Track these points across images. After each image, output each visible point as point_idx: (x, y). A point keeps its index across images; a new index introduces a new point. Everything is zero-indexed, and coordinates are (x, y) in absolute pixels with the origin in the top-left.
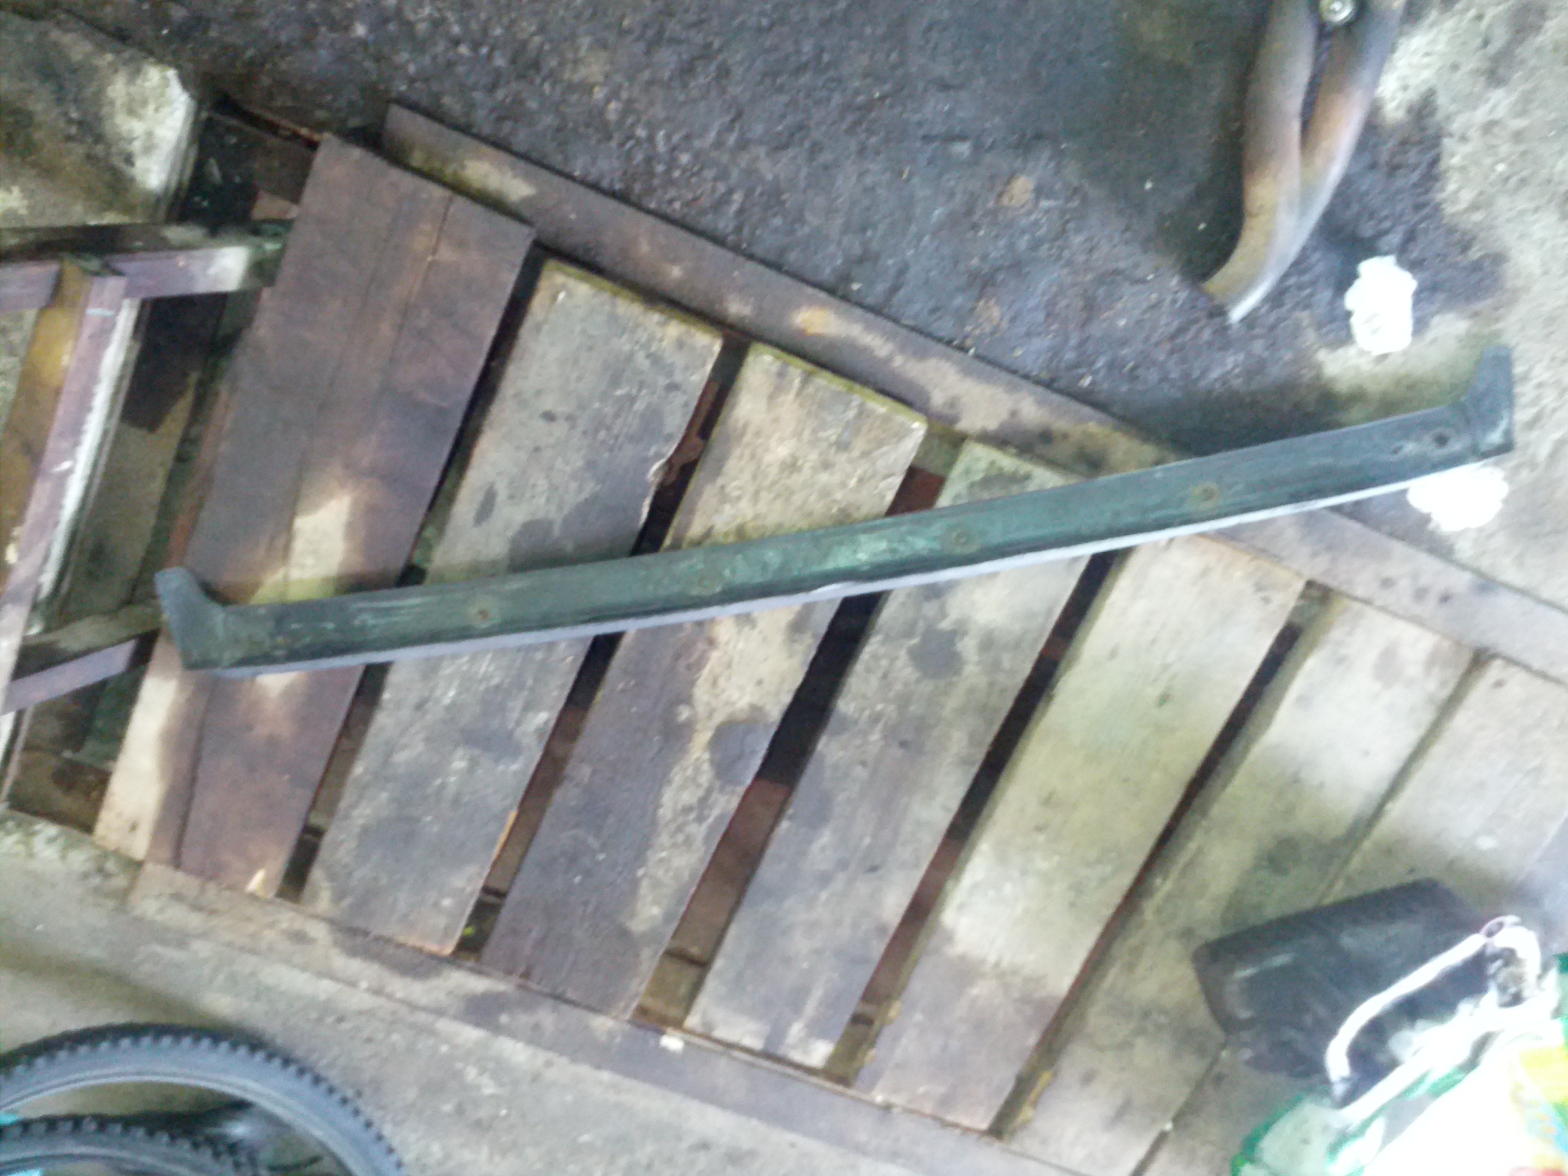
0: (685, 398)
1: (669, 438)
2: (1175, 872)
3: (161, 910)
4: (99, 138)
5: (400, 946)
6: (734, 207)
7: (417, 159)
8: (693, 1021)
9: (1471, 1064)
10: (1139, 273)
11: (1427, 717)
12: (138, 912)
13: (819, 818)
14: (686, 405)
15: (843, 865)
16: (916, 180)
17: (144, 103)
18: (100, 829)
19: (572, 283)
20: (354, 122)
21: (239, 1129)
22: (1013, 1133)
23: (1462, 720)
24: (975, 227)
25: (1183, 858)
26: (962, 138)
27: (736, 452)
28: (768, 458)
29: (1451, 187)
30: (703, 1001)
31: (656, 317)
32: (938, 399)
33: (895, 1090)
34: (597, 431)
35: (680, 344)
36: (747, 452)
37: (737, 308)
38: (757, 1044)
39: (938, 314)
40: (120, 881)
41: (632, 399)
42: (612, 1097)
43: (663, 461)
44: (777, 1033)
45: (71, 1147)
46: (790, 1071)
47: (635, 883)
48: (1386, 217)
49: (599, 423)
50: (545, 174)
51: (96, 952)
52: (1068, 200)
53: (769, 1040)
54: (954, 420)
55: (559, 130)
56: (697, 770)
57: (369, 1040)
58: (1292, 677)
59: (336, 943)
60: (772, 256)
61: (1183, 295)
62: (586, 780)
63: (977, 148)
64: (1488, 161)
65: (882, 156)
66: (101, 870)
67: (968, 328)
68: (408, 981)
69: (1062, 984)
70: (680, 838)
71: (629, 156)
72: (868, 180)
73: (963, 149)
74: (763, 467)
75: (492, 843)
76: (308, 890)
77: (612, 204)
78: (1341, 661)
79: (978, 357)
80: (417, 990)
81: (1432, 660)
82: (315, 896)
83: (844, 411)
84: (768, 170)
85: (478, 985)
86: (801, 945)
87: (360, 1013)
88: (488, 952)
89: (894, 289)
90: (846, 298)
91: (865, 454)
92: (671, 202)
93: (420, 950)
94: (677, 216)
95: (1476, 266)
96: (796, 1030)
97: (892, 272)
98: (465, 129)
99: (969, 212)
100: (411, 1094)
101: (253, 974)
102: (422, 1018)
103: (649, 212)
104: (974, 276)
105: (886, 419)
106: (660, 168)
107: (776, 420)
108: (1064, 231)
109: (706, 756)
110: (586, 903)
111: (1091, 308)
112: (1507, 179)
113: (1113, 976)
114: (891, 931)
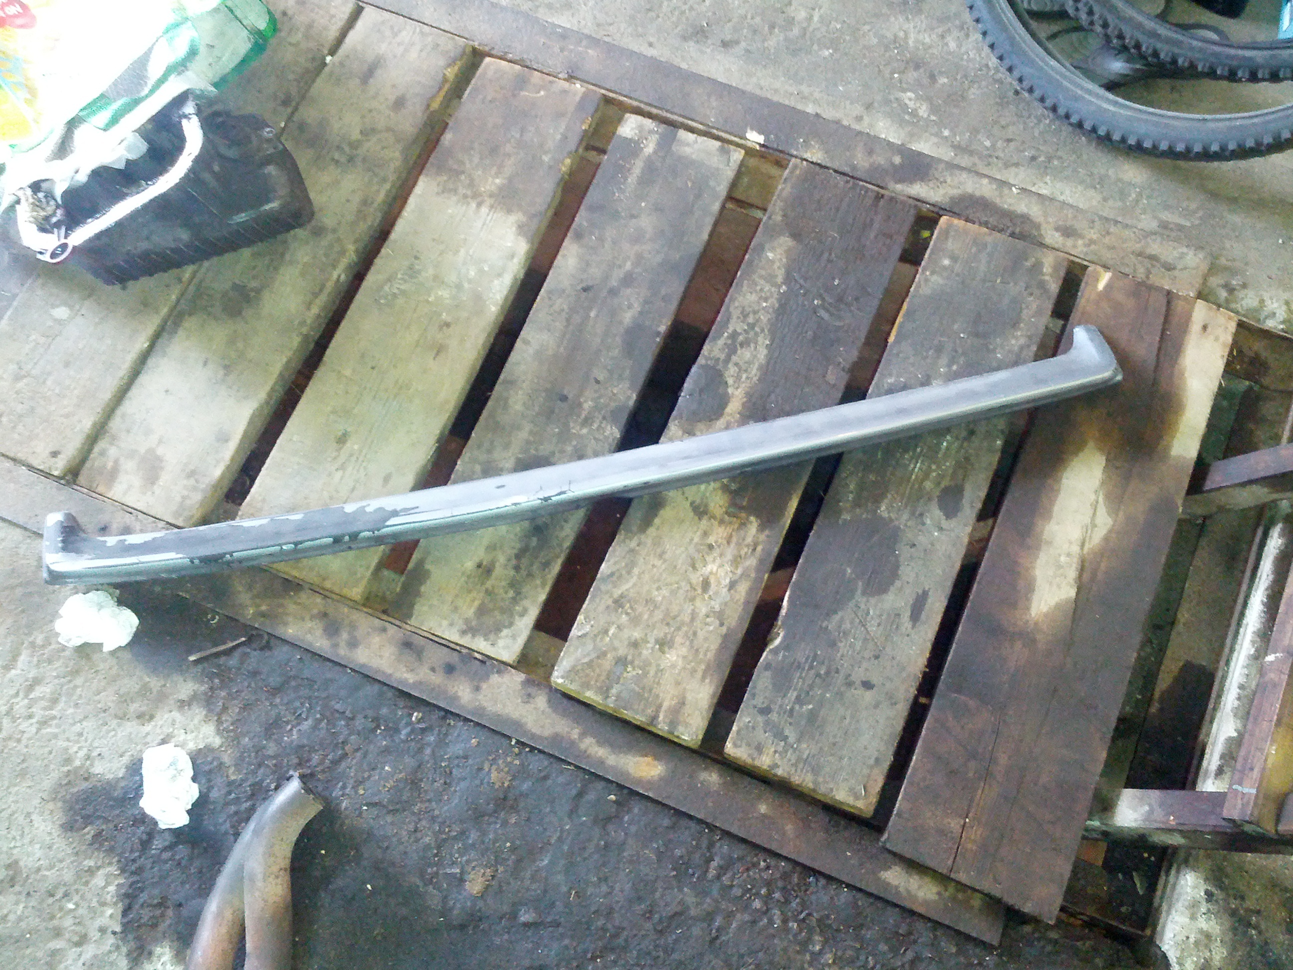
0: (754, 702)
1: (768, 667)
2: (330, 285)
3: (1182, 256)
4: (1233, 913)
5: (985, 224)
6: (714, 864)
7: (977, 902)
8: (738, 155)
9: (72, 125)
10: (375, 811)
11: (115, 424)
12: (1201, 255)
13: (634, 333)
14: (754, 696)
15: (613, 292)
16: (564, 889)
17: (1197, 943)
18: (1232, 326)
19: (850, 800)
20: (1027, 929)
21: (1118, 66)
22: (463, 53)
23: (86, 422)
24: (513, 849)
25: (323, 298)
26: (526, 925)
27: (710, 655)
28: (684, 651)
29: (112, 889)
30: (729, 173)
31: (780, 772)
32: (541, 701)
33: (565, 92)
34: (828, 673)
35: (759, 749)
36: (701, 656)
37: (712, 778)
38: (682, 134)
39: (542, 774)
40: (1215, 281)
41: (798, 700)
42: (804, 89)
43: (771, 646)
44: (666, 143)
45: (1259, 56)
46: (654, 111)
47: (789, 279)
48: (166, 862)
49: (826, 679)
50: (872, 889)
51: (1236, 219)
52: (437, 873)
53: (674, 137)
54: (528, 683)
55: (861, 926)
56: (738, 378)
57: (1009, 141)
58: (233, 459)
59: (1038, 227)
60: (684, 822)
61: (337, 793)
62: (831, 368)
63: (514, 916)
64: (81, 911)
65: (593, 909)
66: (1231, 290)
67: (517, 762)
68: (978, 194)
69: (424, 187)
70: (751, 320)
71: (804, 905)
72: (604, 888)
73: (526, 916)
74: (688, 643)
75: (908, 314)
76: (1062, 274)
77: (816, 866)
78: (192, 474)
79: (509, 738)
80: (970, 185)
81: (113, 475)
82: (1056, 269)
83: (621, 692)
84: (689, 896)
85: (918, 190)
86: (647, 223)
87: (1017, 165)
88: (911, 219)
89: (580, 795)
90: (621, 787)
91: (603, 655)
92: (768, 868)
93: (967, 220)
94: (761, 856)
95: (88, 820)
96: (649, 148)
97: (581, 811)
98: (937, 925)
99: (519, 861)
100: (974, 93)
101: (1105, 200)
102: (965, 161)
103: (786, 859)
104: (514, 809)
105: (587, 686)
106: (777, 895)
107: (678, 683)
108: (439, 847)
109: (730, 390)
110: (829, 261)
111: (414, 783)
112: (66, 895)
113: (381, 194)
114: (570, 234)
